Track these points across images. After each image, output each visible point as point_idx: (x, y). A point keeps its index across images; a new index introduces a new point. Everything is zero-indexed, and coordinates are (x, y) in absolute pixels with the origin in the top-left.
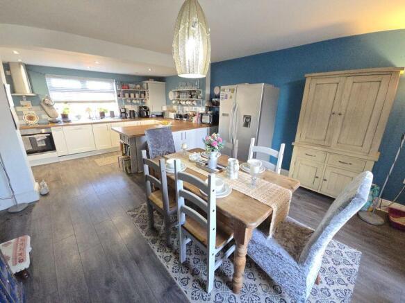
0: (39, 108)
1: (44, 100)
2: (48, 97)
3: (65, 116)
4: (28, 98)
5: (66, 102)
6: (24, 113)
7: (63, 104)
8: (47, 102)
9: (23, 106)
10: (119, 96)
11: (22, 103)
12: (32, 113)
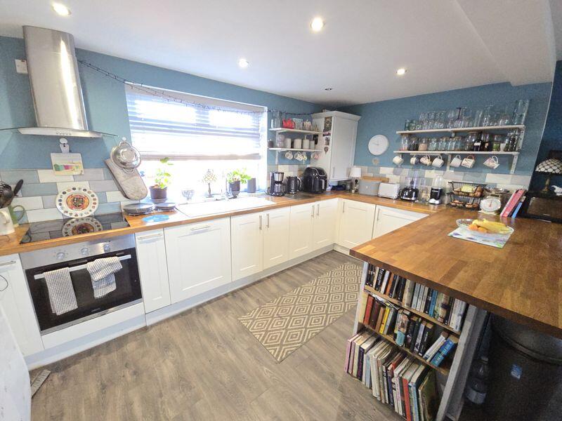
0: (101, 173)
1: (117, 153)
2: (127, 145)
3: (159, 194)
4: (75, 143)
5: (165, 159)
6: (61, 188)
7: (158, 163)
8: (124, 158)
9: (57, 168)
10: (271, 144)
11: (56, 159)
12: (82, 186)
